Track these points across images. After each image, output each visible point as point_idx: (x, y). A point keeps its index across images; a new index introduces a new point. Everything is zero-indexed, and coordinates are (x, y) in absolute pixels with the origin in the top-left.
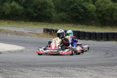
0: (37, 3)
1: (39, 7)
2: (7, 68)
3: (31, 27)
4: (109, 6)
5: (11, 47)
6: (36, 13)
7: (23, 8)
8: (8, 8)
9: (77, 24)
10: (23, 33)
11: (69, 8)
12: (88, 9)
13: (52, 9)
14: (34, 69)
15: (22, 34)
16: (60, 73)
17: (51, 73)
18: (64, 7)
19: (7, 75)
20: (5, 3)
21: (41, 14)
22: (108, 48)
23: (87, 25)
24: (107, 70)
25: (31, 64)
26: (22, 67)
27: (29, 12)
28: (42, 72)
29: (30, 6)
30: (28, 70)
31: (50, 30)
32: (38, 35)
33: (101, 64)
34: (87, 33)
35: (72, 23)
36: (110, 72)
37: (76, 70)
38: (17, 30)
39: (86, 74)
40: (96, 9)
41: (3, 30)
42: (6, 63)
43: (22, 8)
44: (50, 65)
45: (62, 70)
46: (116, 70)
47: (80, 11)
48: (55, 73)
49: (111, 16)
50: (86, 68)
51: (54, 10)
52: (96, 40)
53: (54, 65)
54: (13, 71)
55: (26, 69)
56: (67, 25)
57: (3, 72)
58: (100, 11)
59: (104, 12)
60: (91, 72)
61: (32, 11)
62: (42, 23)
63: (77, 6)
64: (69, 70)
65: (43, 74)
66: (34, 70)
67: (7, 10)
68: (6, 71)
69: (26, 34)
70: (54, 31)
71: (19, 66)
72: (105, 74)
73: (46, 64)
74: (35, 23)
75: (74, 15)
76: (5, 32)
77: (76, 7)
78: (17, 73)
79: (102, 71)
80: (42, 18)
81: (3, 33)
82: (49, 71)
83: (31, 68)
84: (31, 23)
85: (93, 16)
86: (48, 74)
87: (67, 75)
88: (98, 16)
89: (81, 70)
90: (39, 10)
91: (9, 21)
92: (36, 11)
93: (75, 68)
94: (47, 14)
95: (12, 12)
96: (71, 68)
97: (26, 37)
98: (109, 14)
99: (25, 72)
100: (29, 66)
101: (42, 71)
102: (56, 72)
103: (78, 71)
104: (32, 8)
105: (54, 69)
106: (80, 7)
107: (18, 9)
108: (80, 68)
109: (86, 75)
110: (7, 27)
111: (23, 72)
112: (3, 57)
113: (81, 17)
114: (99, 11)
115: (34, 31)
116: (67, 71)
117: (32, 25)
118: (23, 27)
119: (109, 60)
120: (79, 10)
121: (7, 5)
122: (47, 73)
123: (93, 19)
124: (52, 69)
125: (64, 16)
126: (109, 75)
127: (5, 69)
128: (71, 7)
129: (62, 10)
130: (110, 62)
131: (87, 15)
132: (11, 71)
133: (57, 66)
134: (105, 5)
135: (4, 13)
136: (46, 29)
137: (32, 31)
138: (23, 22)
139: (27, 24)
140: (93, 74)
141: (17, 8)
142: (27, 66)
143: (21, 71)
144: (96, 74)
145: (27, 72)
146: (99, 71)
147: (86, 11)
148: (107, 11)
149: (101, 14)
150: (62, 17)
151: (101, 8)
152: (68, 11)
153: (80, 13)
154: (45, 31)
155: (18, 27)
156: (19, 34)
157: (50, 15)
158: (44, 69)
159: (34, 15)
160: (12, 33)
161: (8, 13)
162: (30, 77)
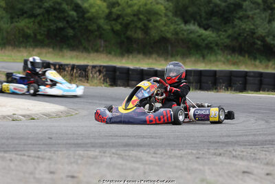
4: (140, 3)
9: (61, 49)
11: (40, 7)
12: (88, 12)
18: (29, 5)
23: (86, 50)
35: (48, 45)
40: (107, 11)
47: (69, 16)
49: (146, 29)
58: (119, 16)
59: (128, 18)
63: (60, 4)
75: (53, 27)
77: (58, 7)
85: (99, 27)
88: (112, 30)
98: (139, 25)
106: (67, 4)
113: (71, 31)
114: (114, 16)
120: (66, 15)
123: (101, 37)
125: (28, 28)
128: (46, 5)
129: (23, 13)
131: (87, 26)
134: (130, 2)
147: (83, 17)
148: (134, 15)
149: (121, 24)
150: (23, 30)
151: (120, 8)
152: (39, 15)
153: (68, 22)
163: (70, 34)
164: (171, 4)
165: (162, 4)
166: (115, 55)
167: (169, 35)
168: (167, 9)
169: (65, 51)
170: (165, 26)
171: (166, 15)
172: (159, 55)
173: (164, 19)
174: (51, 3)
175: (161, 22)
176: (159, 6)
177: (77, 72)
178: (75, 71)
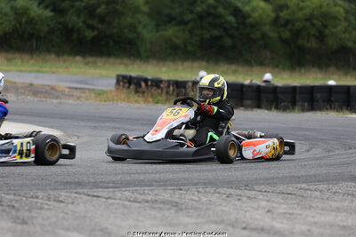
1: (102, 9)
2: (12, 192)
3: (78, 70)
4: (314, 6)
6: (91, 27)
7: (51, 14)
8: (6, 15)
9: (217, 62)
10: (53, 88)
11: (192, 12)
12: (250, 16)
13: (139, 16)
14: (95, 194)
15: (50, 92)
16: (177, 203)
17: (146, 204)
18: (178, 10)
19: (14, 212)
21: (108, 33)
22: (315, 130)
24: (318, 193)
25: (85, 179)
26: (55, 189)
27: (70, 26)
28: (121, 202)
29: (72, 6)
30: (78, 196)
31: (135, 78)
32: (99, 94)
33: (298, 177)
35: (201, 58)
36: (328, 199)
37: (224, 196)
38: (35, 82)
39: (255, 205)
40: (273, 15)
42: (8, 177)
43: (48, 13)
44: (142, 181)
45: (181, 194)
46: (344, 195)
47: (226, 22)
48: (162, 206)
49: (321, 37)
50: (254, 190)
51: (145, 19)
52: (277, 108)
53: (156, 182)
54: (31, 200)
55: (71, 192)
56: (186, 64)
58: (288, 22)
59: (299, 24)
60: (268, 201)
61: (81, 24)
62: (112, 60)
63: (215, 8)
64: (200, 195)
65: (125, 206)
66: (94, 196)
67: (2, 21)
68: (11, 200)
69: (63, 93)
70: (150, 83)
72: (311, 207)
73: (129, 178)
74: (90, 59)
75: (207, 36)
77: (212, 11)
78: (46, 206)
79: (302, 196)
80: (111, 43)
82: (140, 198)
83: (85, 191)
84: (78, 58)
85: (264, 36)
86: (140, 207)
87: (196, 209)
88: (280, 38)
89: (237, 195)
90: (102, 20)
91: (10, 55)
92: (90, 22)
94: (126, 31)
96: (208, 190)
97: (63, 101)
98: (313, 31)
99: (68, 203)
100: (80, 184)
101: (120, 199)
102: (163, 202)
103: (228, 197)
104: (78, 13)
105: (156, 192)
106: (225, 8)
107: (36, 18)
108: (236, 188)
109: (253, 208)
111: (61, 202)
114: (282, 22)
115: (86, 84)
116: (197, 199)
117: (81, 65)
118: (54, 73)
119: (321, 166)
120: (223, 20)
122: (137, 205)
123: (266, 47)
124: (150, 193)
125: (177, 37)
126: (323, 210)
127: (8, 194)
128: (198, 9)
129: (170, 19)
130: (323, 171)
131: (248, 34)
132: (24, 199)
133: (164, 184)
134: (301, 4)
136: (124, 77)
137: (81, 82)
138: (53, 56)
139: (64, 61)
140: (275, 205)
141: (33, 14)
142: (73, 186)
143: (54, 201)
144: (284, 206)
145: (73, 203)
146: (294, 197)
147: (244, 23)
148: (307, 20)
149: (291, 31)
150: (171, 40)
151: (289, 11)
153: (225, 29)
154: (121, 84)
155: (38, 72)
156: (41, 92)
157: (135, 35)
158: (126, 193)
159: (87, 34)
160: (20, 91)
161: (7, 29)
162: (85, 217)
163: (228, 44)
164: (353, 6)
165: (341, 6)
166: (284, 69)
167: (350, 44)
168: (347, 12)
169: (222, 65)
170: (344, 32)
171: (346, 19)
172: (338, 68)
173: (344, 24)
174: (204, 7)
175: (339, 28)
176: (338, 8)
177: (173, 90)
178: (171, 88)
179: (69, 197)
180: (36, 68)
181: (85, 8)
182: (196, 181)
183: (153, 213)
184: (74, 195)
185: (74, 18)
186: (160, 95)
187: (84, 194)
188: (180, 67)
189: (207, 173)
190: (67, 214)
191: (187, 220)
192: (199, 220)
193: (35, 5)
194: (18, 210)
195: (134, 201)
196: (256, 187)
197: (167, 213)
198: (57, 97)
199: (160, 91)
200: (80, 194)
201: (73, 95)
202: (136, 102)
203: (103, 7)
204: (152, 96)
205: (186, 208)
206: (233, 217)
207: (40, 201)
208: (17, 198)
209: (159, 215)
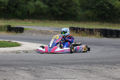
0: (62, 1)
1: (64, 5)
2: (34, 67)
3: (56, 25)
5: (37, 46)
6: (61, 11)
7: (48, 6)
8: (32, 7)
9: (103, 22)
10: (48, 31)
11: (95, 5)
12: (114, 7)
13: (77, 7)
14: (62, 67)
15: (47, 33)
16: (90, 70)
17: (80, 71)
18: (90, 5)
19: (35, 73)
20: (29, 2)
21: (67, 13)
23: (114, 23)
25: (59, 62)
26: (49, 65)
27: (54, 10)
28: (71, 70)
29: (55, 4)
30: (56, 68)
31: (76, 28)
34: (114, 30)
35: (98, 21)
37: (106, 68)
38: (42, 29)
39: (116, 71)
41: (28, 29)
42: (33, 61)
43: (46, 6)
44: (78, 63)
45: (91, 67)
48: (85, 71)
50: (116, 65)
51: (79, 8)
53: (83, 63)
54: (41, 69)
55: (54, 67)
56: (93, 23)
57: (31, 70)
61: (57, 10)
62: (68, 22)
63: (103, 4)
64: (98, 67)
65: (72, 71)
66: (62, 68)
67: (31, 9)
68: (34, 69)
69: (52, 33)
70: (81, 30)
71: (47, 64)
73: (74, 62)
74: (60, 22)
75: (100, 13)
76: (30, 31)
77: (102, 5)
78: (46, 71)
80: (68, 16)
81: (28, 32)
82: (77, 68)
83: (59, 66)
84: (56, 21)
85: (119, 13)
89: (110, 67)
90: (65, 9)
91: (34, 21)
92: (61, 9)
93: (104, 66)
94: (73, 12)
95: (36, 11)
96: (100, 66)
97: (52, 36)
99: (53, 70)
100: (57, 64)
101: (71, 69)
102: (85, 70)
103: (107, 68)
104: (57, 6)
105: (83, 66)
106: (106, 4)
107: (43, 8)
108: (110, 65)
109: (116, 72)
110: (32, 26)
111: (51, 70)
112: (29, 56)
113: (107, 15)
115: (59, 30)
116: (96, 68)
117: (58, 24)
118: (48, 26)
121: (31, 3)
122: (76, 71)
124: (81, 66)
125: (90, 14)
127: (33, 67)
128: (97, 4)
129: (88, 8)
132: (38, 69)
133: (85, 63)
135: (28, 12)
136: (72, 28)
137: (57, 29)
138: (48, 21)
139: (52, 23)
141: (41, 7)
142: (55, 64)
143: (49, 69)
145: (55, 70)
150: (88, 15)
152: (94, 8)
153: (106, 11)
154: (71, 30)
155: (43, 26)
156: (44, 33)
157: (76, 13)
158: (73, 67)
159: (59, 13)
160: (37, 32)
161: (33, 12)
162: (59, 75)
163: (107, 16)
169: (105, 23)
174: (99, 4)
177: (89, 32)
178: (88, 31)
179: (54, 68)
180: (42, 25)
181: (59, 4)
182: (96, 63)
183: (82, 73)
184: (55, 67)
185: (55, 8)
186: (84, 33)
187: (58, 67)
188: (91, 24)
189: (100, 60)
190: (53, 74)
191: (93, 76)
192: (98, 76)
193: (42, 4)
194: (36, 72)
195: (75, 69)
196: (117, 65)
197: (86, 73)
198: (50, 35)
199: (84, 32)
200: (57, 67)
201: (55, 34)
202: (76, 36)
203: (65, 4)
204: (81, 34)
205: (93, 72)
206: (109, 75)
207: (44, 69)
208: (36, 68)
209: (84, 74)
